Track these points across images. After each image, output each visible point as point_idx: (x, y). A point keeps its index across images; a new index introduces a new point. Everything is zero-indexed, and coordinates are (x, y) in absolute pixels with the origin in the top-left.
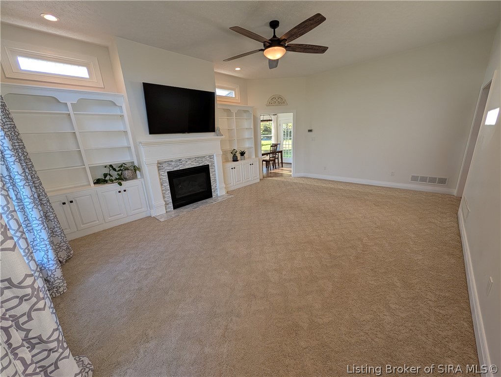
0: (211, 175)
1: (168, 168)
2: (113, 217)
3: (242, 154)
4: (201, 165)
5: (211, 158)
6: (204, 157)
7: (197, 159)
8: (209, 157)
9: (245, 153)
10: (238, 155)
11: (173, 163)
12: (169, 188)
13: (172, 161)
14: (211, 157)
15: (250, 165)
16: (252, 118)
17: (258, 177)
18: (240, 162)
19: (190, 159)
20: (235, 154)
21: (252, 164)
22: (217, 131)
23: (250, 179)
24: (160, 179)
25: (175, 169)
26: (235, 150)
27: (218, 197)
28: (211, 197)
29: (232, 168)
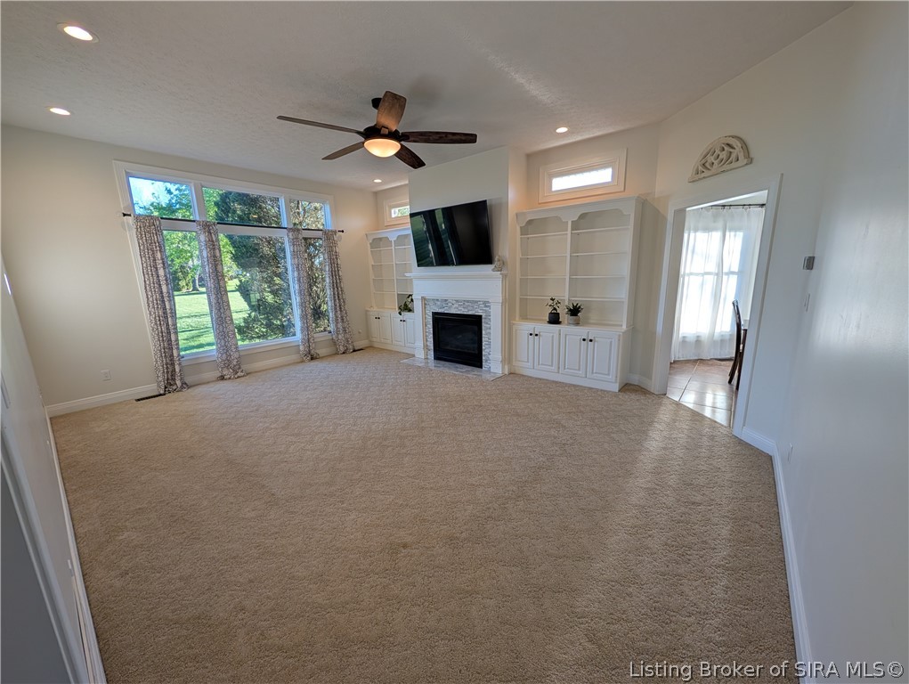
0: (483, 332)
1: (434, 307)
2: (397, 342)
3: (574, 311)
4: (470, 313)
5: (486, 306)
6: (477, 302)
7: (466, 304)
8: (483, 304)
9: (579, 312)
10: (563, 312)
11: (439, 303)
12: (432, 332)
13: (438, 300)
14: (486, 304)
15: (584, 340)
16: (631, 227)
17: (611, 377)
18: (566, 328)
19: (457, 301)
20: (555, 309)
21: (591, 341)
22: (496, 263)
23: (581, 373)
24: (424, 318)
25: (440, 311)
26: (552, 300)
27: (489, 371)
28: (481, 367)
29: (531, 334)
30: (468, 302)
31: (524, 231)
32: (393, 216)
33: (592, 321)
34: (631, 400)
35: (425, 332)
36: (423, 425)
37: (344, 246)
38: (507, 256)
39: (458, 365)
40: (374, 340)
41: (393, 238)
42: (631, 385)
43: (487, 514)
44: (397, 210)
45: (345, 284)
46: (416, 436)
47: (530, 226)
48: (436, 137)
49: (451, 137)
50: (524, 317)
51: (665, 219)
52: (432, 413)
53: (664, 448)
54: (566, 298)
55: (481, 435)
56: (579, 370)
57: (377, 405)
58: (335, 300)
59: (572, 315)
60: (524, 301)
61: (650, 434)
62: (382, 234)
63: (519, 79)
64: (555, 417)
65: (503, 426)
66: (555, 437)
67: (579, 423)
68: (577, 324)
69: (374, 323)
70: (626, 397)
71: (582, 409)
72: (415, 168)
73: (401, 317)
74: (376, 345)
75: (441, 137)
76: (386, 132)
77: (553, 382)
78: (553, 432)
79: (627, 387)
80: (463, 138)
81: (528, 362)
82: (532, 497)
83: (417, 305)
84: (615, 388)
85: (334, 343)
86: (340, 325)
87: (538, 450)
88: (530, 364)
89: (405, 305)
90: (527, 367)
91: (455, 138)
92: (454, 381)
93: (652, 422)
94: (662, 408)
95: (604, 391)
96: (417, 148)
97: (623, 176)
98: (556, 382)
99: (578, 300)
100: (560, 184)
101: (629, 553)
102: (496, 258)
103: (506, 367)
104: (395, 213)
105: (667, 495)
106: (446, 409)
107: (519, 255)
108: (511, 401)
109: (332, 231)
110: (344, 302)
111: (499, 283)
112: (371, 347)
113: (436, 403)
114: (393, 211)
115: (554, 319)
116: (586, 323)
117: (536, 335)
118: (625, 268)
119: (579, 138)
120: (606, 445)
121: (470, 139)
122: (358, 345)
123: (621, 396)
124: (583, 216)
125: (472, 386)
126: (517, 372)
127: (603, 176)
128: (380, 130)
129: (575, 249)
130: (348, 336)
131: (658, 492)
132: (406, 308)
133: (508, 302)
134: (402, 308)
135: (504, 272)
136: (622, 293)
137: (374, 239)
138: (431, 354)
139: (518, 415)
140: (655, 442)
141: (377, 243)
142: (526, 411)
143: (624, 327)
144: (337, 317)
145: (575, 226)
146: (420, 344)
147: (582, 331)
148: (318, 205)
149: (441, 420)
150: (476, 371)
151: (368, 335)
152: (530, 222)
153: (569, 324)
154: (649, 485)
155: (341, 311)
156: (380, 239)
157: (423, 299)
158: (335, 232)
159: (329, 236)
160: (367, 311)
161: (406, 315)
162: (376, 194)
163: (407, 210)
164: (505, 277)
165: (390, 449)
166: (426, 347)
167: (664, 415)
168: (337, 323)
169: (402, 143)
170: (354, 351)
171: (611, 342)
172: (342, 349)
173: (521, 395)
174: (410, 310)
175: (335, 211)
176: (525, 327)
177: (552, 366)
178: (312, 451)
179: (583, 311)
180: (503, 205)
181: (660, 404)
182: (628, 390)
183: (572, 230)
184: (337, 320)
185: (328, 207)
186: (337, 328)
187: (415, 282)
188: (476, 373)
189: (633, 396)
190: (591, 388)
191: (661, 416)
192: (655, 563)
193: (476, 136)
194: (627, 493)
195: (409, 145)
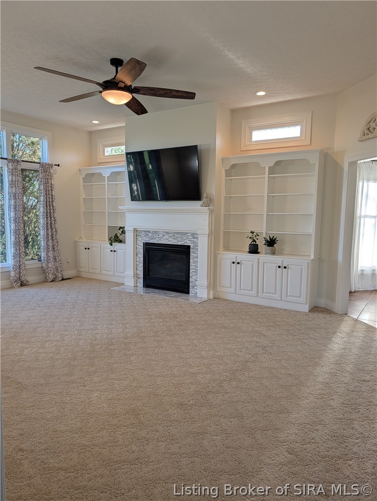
0: (191, 261)
1: (145, 238)
2: (106, 272)
3: (271, 243)
4: (179, 243)
5: (194, 238)
6: (186, 234)
7: (176, 235)
8: (191, 235)
9: (275, 243)
10: (261, 243)
11: (150, 235)
12: (142, 261)
13: (149, 232)
14: (194, 235)
15: (279, 267)
16: (316, 173)
17: (302, 299)
18: (264, 257)
19: (167, 233)
20: (254, 241)
21: (285, 268)
22: (204, 200)
23: (277, 296)
24: (135, 248)
25: (151, 241)
26: (252, 232)
27: (196, 296)
28: (188, 293)
29: (234, 263)
30: (178, 233)
31: (228, 173)
32: (106, 154)
33: (285, 252)
34: (319, 318)
35: (135, 261)
36: (143, 335)
37: (58, 179)
38: (214, 193)
39: (166, 292)
40: (82, 269)
41: (106, 173)
42: (318, 307)
43: (207, 390)
44: (109, 149)
45: (58, 215)
46: (138, 343)
47: (234, 170)
48: (162, 92)
49: (174, 93)
50: (227, 248)
51: (342, 169)
52: (149, 327)
53: (344, 349)
54: (263, 231)
55: (195, 341)
56: (275, 293)
57: (98, 321)
58: (47, 229)
59: (269, 246)
60: (227, 234)
61: (334, 339)
62: (96, 170)
63: (231, 55)
64: (257, 329)
65: (213, 335)
66: (257, 342)
67: (276, 333)
68: (273, 253)
69: (83, 253)
70: (315, 315)
71: (279, 324)
72: (139, 114)
73: (112, 248)
74: (84, 275)
75: (166, 93)
76: (122, 85)
77: (253, 305)
78: (255, 339)
79: (315, 309)
80: (184, 95)
81: (230, 287)
82: (242, 379)
83: (129, 236)
84: (306, 308)
85: (43, 271)
86: (51, 254)
87: (244, 350)
88: (232, 290)
89: (116, 236)
90: (230, 293)
91: (177, 94)
92: (164, 303)
93: (335, 332)
94: (344, 323)
95: (297, 312)
96: (144, 99)
97: (310, 132)
98: (256, 305)
99: (274, 233)
100: (258, 136)
101: (317, 408)
102: (204, 195)
103: (211, 292)
104: (108, 151)
105: (345, 377)
106: (162, 324)
107: (223, 194)
108: (218, 318)
109: (49, 165)
110: (56, 231)
111: (206, 217)
112: (78, 277)
113: (152, 319)
114: (106, 149)
115: (254, 250)
116: (281, 253)
117: (238, 263)
118: (312, 207)
119: (274, 100)
120: (299, 347)
121: (190, 96)
122: (67, 274)
123: (311, 315)
124: (278, 163)
125: (182, 307)
126: (221, 297)
127: (294, 132)
128: (117, 84)
129: (271, 190)
130: (58, 264)
131: (338, 375)
132: (117, 238)
133: (213, 235)
134: (112, 239)
135: (211, 207)
136: (310, 228)
137: (87, 175)
138: (141, 281)
139: (225, 328)
140: (337, 344)
141: (90, 177)
142: (232, 325)
143: (312, 256)
144: (48, 245)
145: (272, 170)
146: (130, 272)
147: (278, 259)
148: (35, 140)
149: (158, 331)
150: (184, 296)
151: (76, 265)
152: (234, 166)
153: (266, 253)
154: (332, 371)
155: (52, 240)
156: (93, 175)
157: (135, 230)
158: (51, 166)
159: (46, 169)
160: (76, 242)
161: (117, 246)
162: (90, 133)
163: (122, 150)
164: (211, 212)
165: (117, 351)
166: (136, 275)
167: (345, 327)
168: (48, 251)
169: (134, 94)
170: (63, 279)
171: (302, 269)
172: (51, 277)
173: (226, 314)
174: (121, 241)
175: (52, 146)
176: (228, 257)
177: (252, 290)
178: (45, 353)
179: (278, 242)
180: (212, 150)
181: (343, 320)
182: (317, 311)
183: (269, 174)
184: (48, 248)
185: (45, 143)
186: (48, 257)
187: (128, 215)
188: (184, 297)
189: (321, 315)
190: (285, 310)
191: (343, 328)
192: (335, 413)
193: (195, 94)
194: (315, 376)
195: (138, 97)
